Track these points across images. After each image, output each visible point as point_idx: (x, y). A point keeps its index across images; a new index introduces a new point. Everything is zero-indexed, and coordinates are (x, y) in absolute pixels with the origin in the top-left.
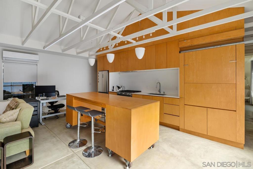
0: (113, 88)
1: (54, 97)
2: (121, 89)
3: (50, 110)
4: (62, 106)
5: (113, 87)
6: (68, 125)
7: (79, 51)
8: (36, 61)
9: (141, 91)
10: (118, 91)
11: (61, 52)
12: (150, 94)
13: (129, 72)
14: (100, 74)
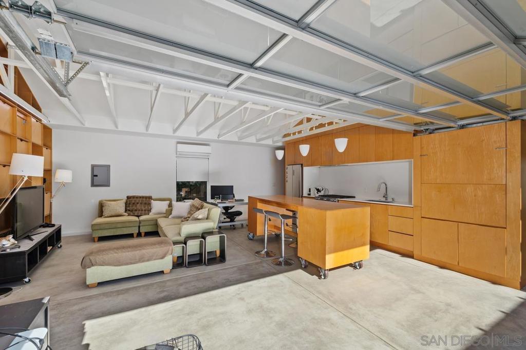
0: (310, 191)
1: (231, 200)
2: (322, 193)
3: (225, 217)
4: (239, 213)
5: (310, 189)
6: (251, 236)
7: (259, 136)
8: (207, 154)
9: (354, 197)
10: (317, 195)
11: (237, 140)
12: (370, 201)
13: (334, 166)
14: (289, 169)
